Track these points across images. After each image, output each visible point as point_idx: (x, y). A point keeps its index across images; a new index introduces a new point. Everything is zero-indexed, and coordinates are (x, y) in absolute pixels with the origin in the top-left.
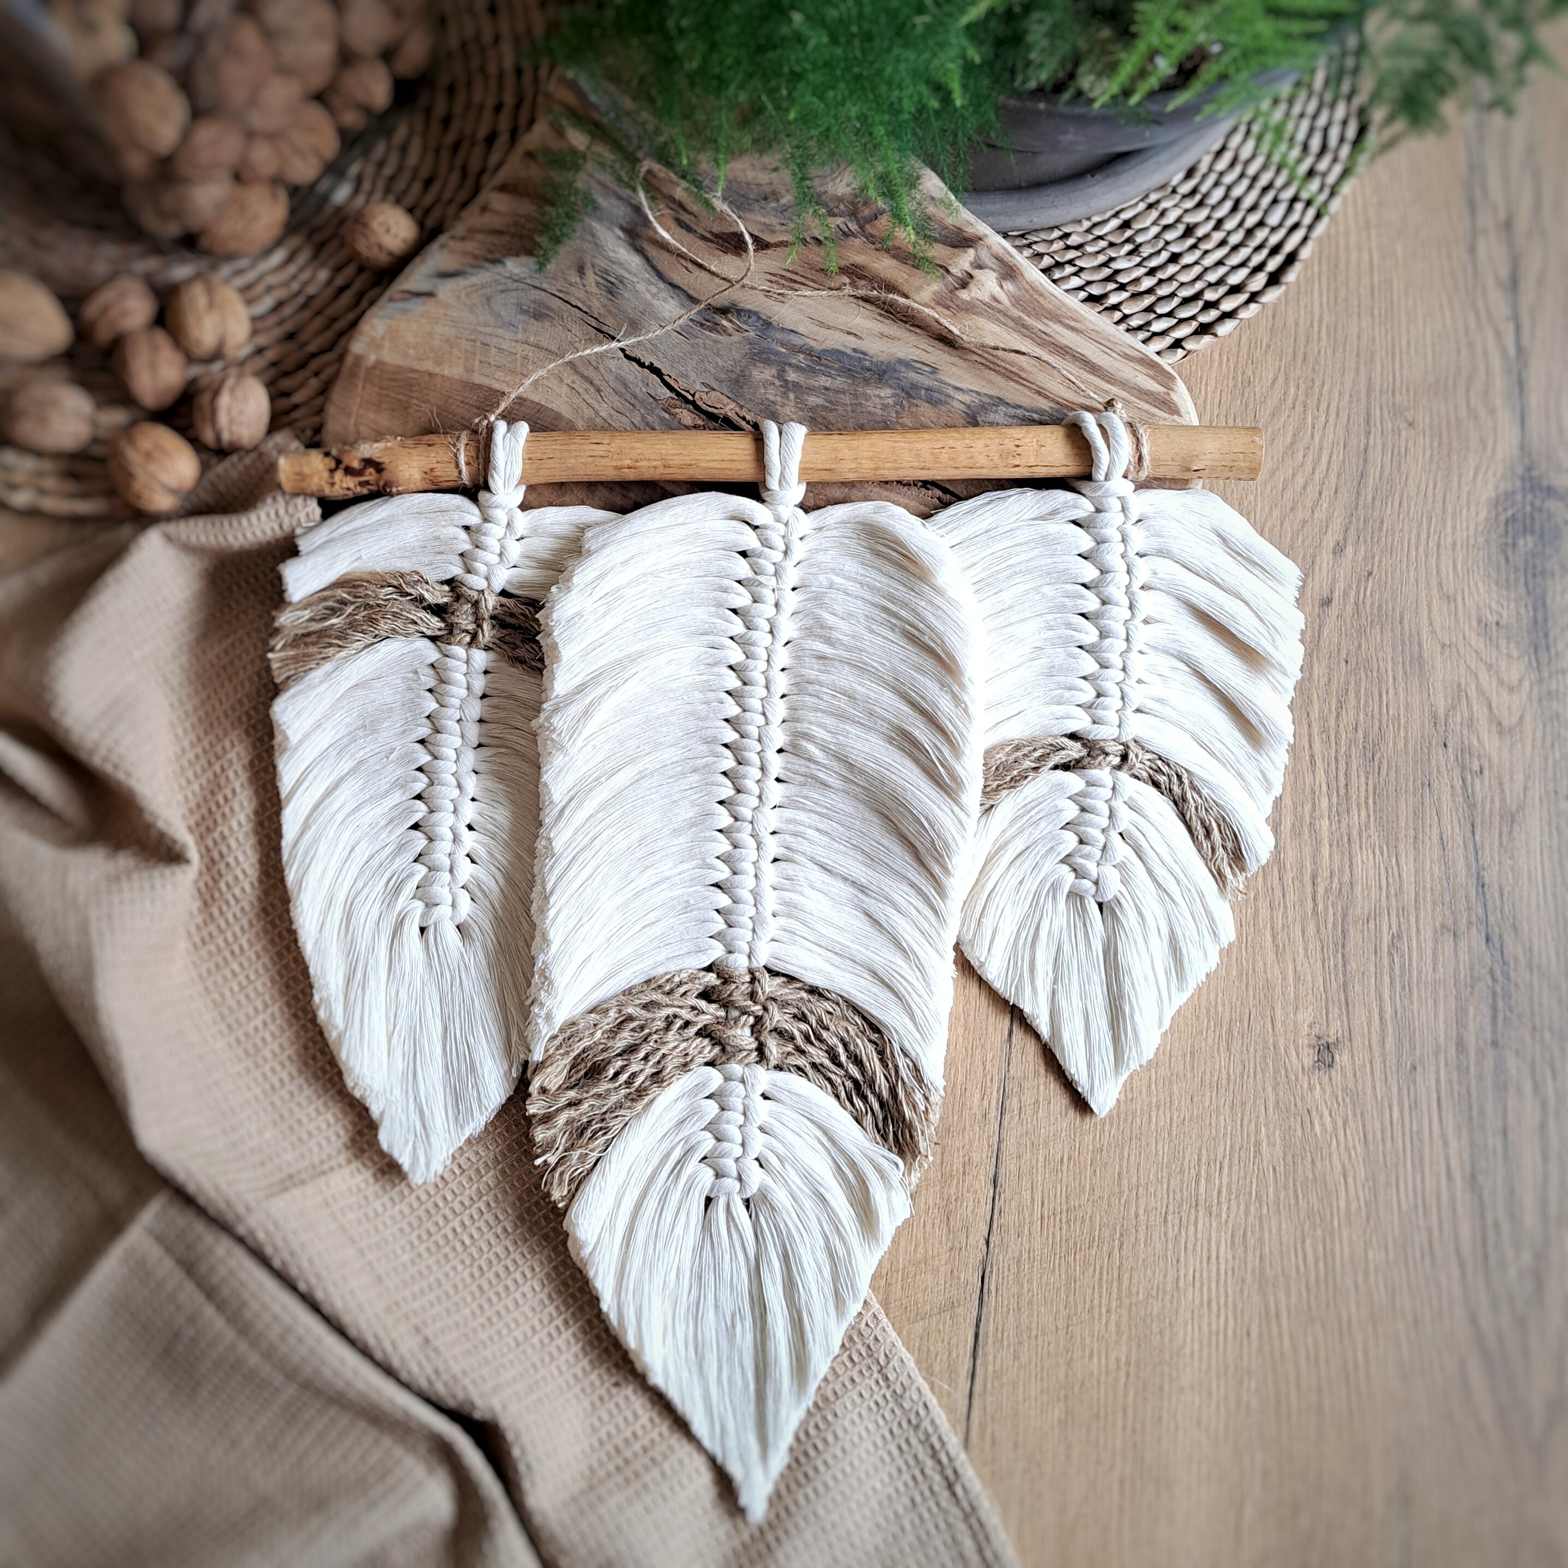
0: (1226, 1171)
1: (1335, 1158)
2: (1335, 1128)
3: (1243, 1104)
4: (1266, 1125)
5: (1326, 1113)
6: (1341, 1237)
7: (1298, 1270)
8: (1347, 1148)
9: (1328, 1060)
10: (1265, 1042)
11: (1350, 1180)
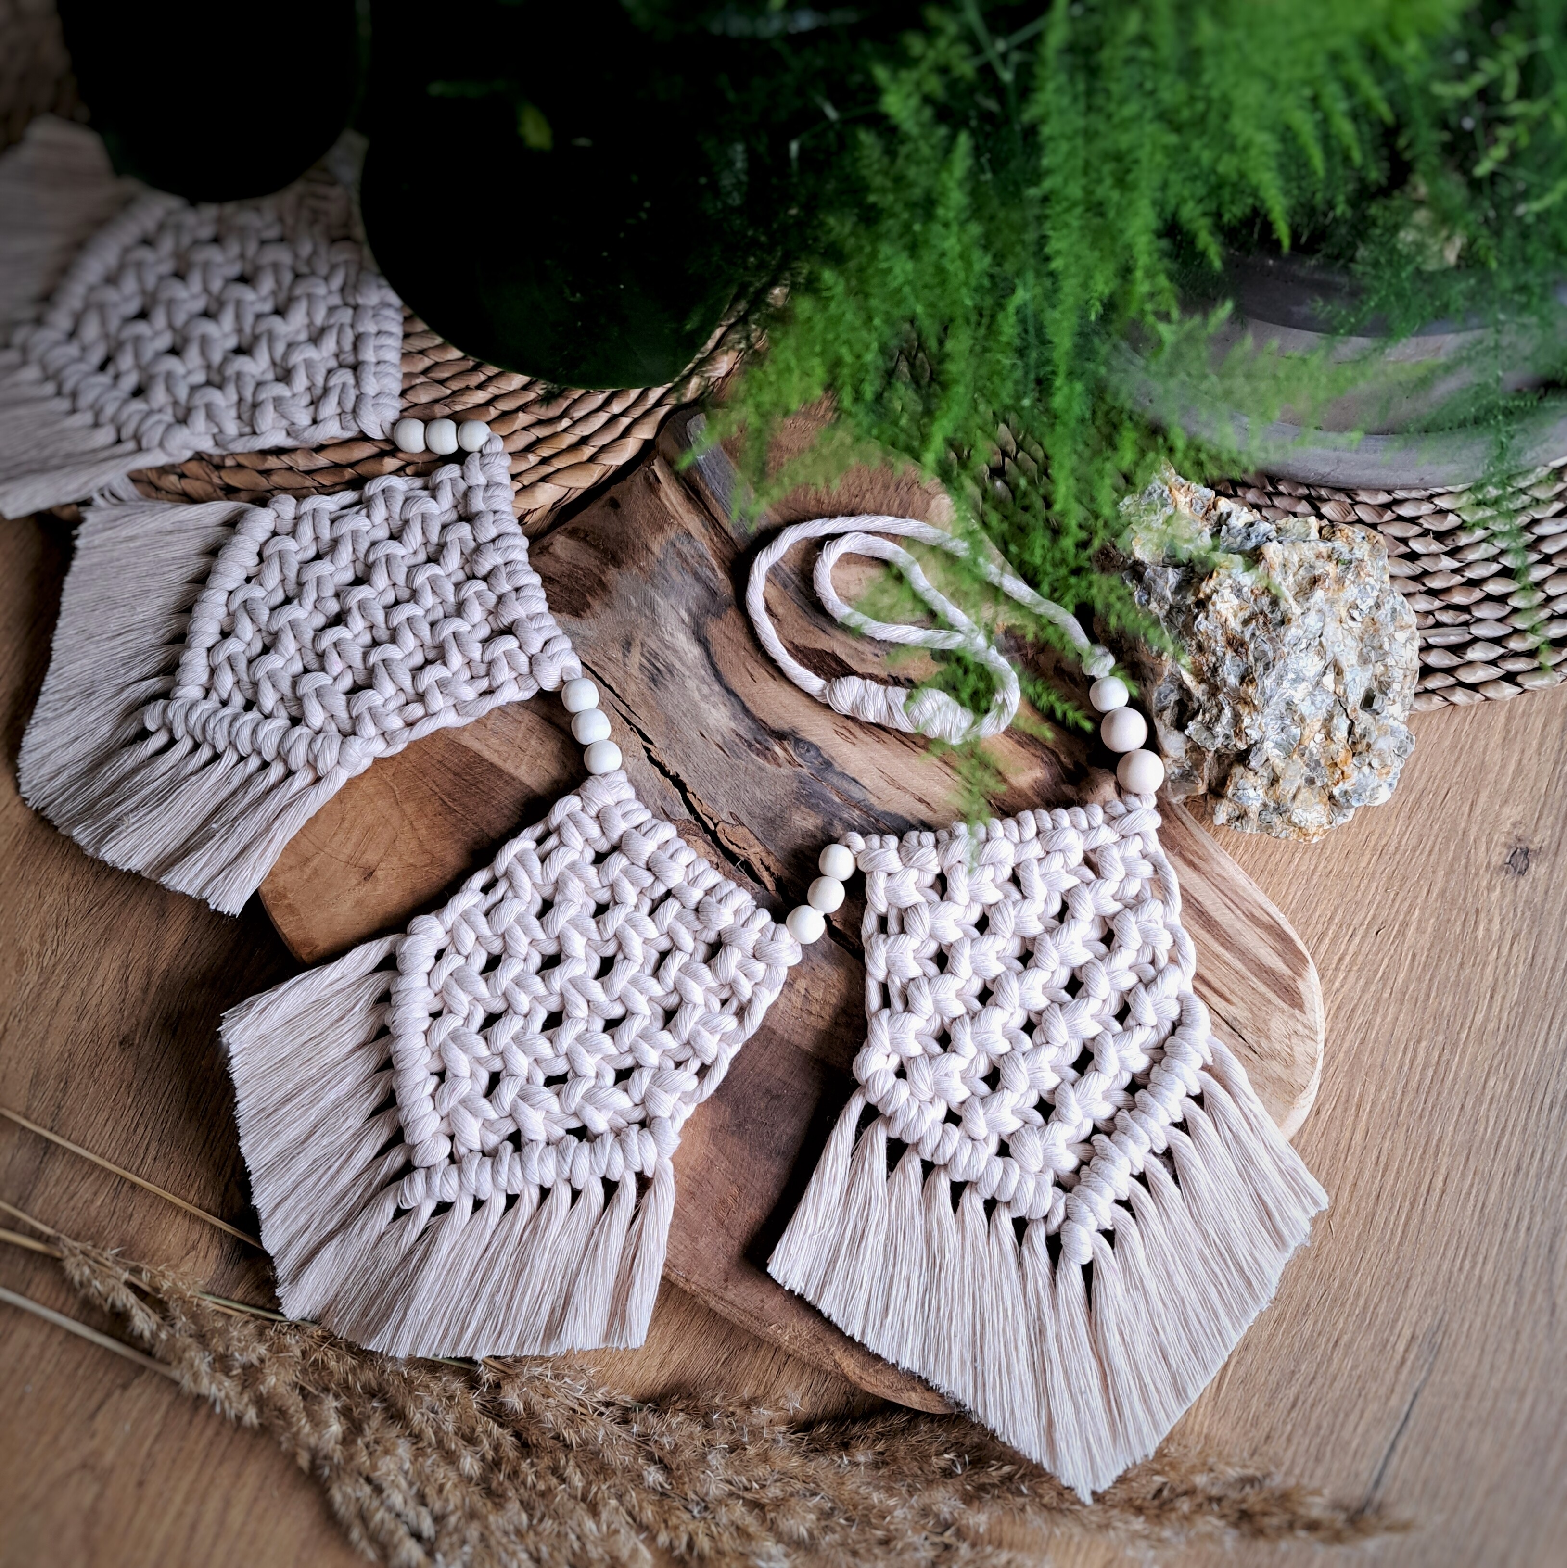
0: (1357, 940)
1: (1489, 969)
2: (1501, 938)
3: (1404, 879)
4: (1423, 909)
5: (1497, 920)
6: (1464, 1052)
7: (1400, 1068)
8: (1507, 964)
9: (1521, 865)
10: (1455, 823)
11: (1498, 998)
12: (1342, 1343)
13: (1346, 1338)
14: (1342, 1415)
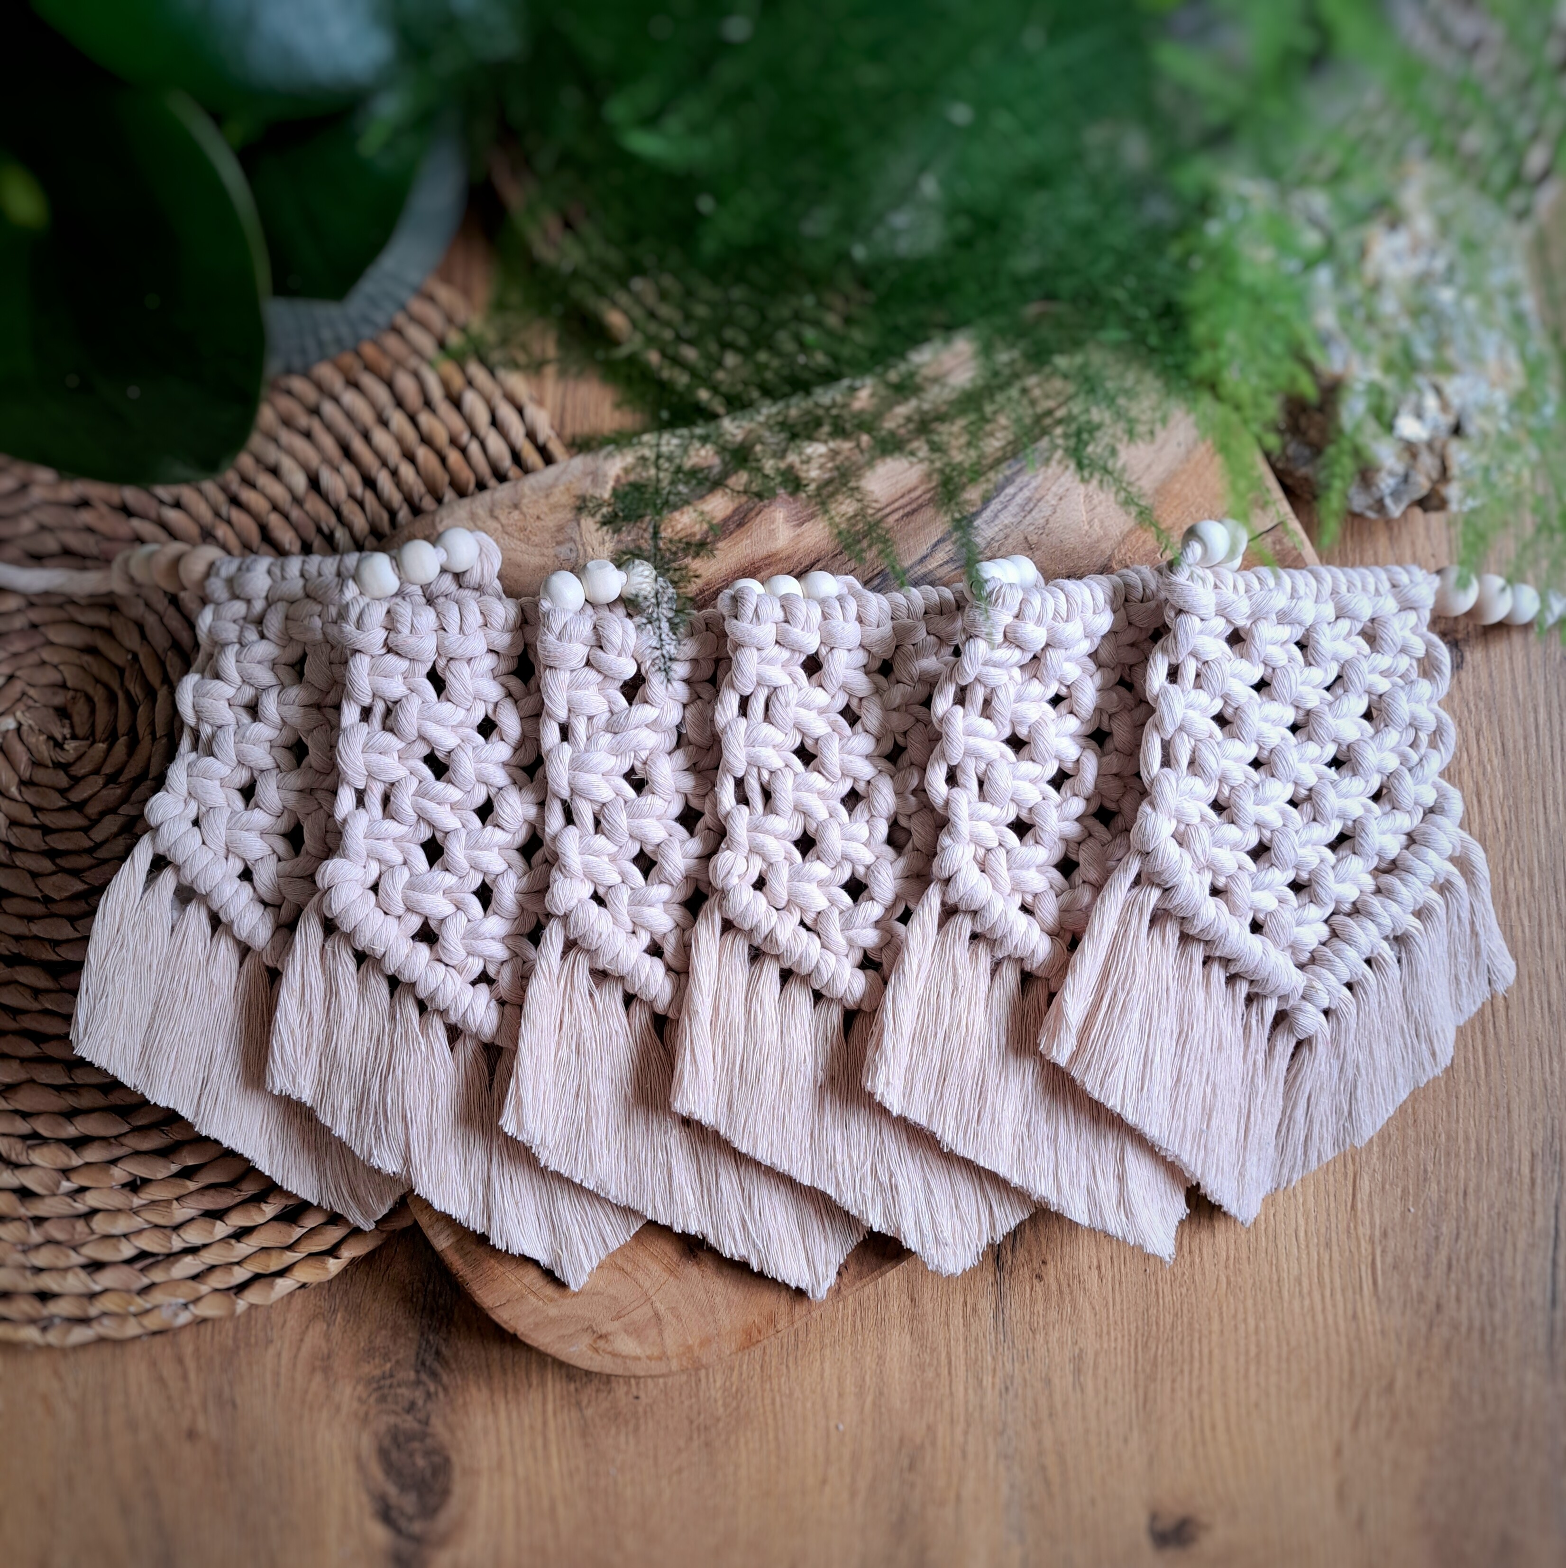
12: (1471, 1190)
13: (1472, 1186)
14: (1497, 1256)
